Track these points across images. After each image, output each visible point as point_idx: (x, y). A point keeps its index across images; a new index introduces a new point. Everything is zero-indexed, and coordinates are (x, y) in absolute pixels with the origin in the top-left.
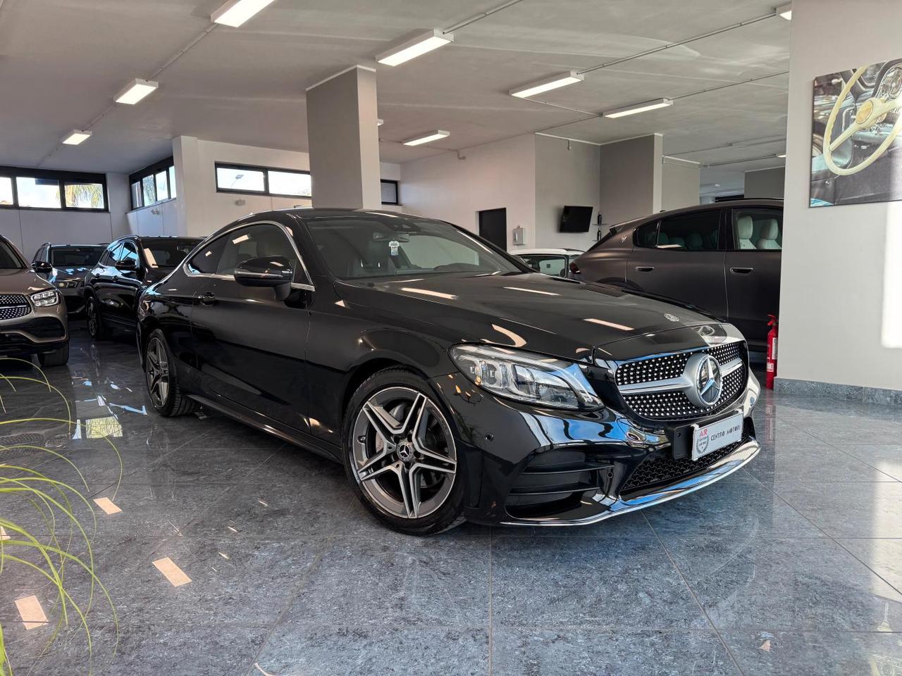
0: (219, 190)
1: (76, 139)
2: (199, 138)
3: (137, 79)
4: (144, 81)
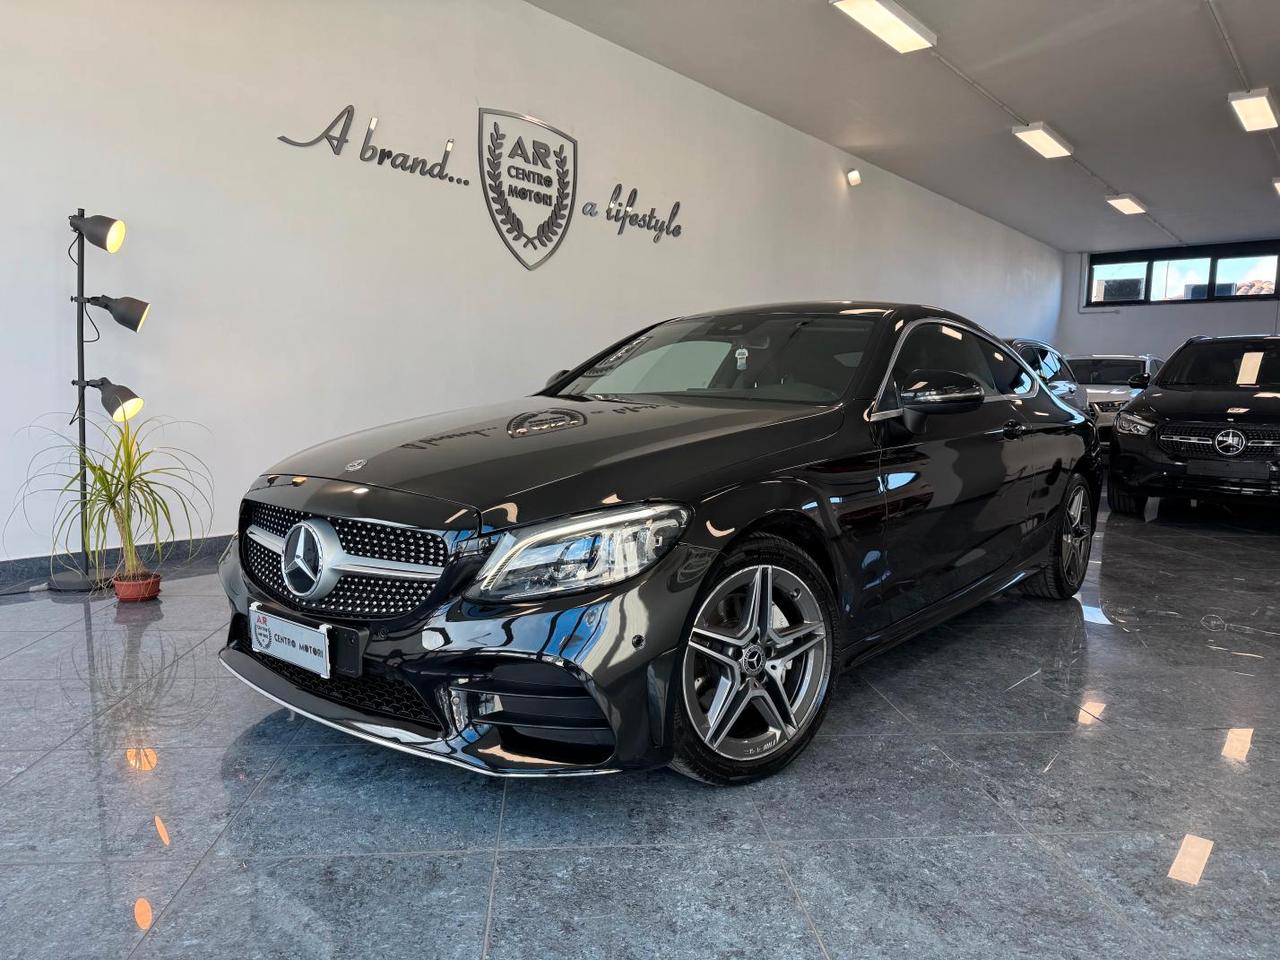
3: (1230, 95)
4: (1244, 93)
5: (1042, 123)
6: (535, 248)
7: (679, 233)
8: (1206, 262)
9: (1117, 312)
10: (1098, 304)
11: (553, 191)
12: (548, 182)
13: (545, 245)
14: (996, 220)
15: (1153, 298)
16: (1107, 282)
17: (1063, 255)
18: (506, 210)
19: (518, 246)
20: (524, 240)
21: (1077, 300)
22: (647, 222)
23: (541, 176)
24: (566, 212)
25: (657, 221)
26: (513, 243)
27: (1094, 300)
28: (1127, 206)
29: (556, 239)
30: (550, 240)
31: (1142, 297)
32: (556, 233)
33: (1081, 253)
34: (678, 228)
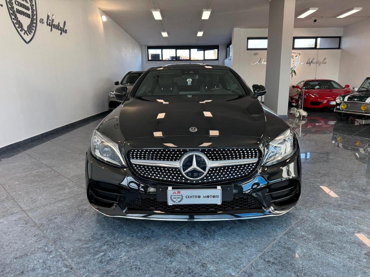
0: (248, 49)
1: (200, 34)
2: (241, 28)
3: (204, 10)
4: (206, 10)
5: (159, 10)
6: (28, 35)
7: (67, 32)
8: (174, 50)
9: (156, 63)
10: (150, 60)
11: (30, 12)
12: (28, 9)
13: (30, 34)
14: (129, 35)
15: (164, 59)
16: (151, 54)
17: (141, 46)
18: (16, 18)
19: (22, 33)
20: (24, 32)
21: (145, 59)
22: (57, 27)
23: (26, 6)
24: (35, 21)
25: (60, 27)
26: (20, 32)
27: (149, 59)
28: (165, 34)
29: (33, 31)
30: (32, 32)
31: (161, 59)
32: (33, 30)
33: (145, 46)
34: (66, 30)
